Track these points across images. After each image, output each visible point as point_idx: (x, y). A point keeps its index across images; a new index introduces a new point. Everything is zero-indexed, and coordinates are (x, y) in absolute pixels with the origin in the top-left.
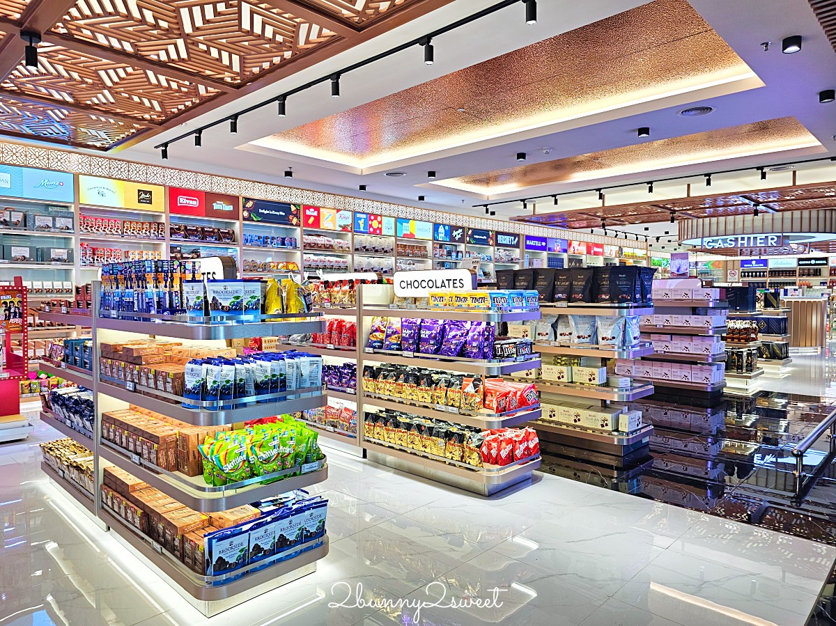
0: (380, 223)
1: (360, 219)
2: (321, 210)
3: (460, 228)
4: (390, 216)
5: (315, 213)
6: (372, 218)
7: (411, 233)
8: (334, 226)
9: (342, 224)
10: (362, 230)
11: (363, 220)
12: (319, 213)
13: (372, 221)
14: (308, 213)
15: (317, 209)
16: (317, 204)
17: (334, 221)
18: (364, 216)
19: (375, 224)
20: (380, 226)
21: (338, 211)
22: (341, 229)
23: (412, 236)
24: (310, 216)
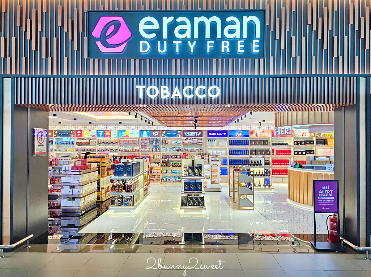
0: (110, 133)
1: (100, 132)
2: (83, 131)
3: (157, 131)
4: (115, 130)
5: (81, 132)
6: (106, 131)
7: (126, 135)
8: (89, 136)
9: (92, 135)
10: (101, 136)
11: (101, 133)
12: (82, 133)
13: (106, 133)
14: (77, 133)
15: (81, 131)
16: (81, 129)
17: (88, 134)
18: (102, 131)
19: (107, 134)
20: (110, 134)
21: (90, 131)
22: (91, 137)
23: (127, 136)
24: (78, 134)
